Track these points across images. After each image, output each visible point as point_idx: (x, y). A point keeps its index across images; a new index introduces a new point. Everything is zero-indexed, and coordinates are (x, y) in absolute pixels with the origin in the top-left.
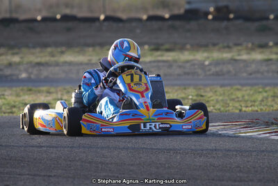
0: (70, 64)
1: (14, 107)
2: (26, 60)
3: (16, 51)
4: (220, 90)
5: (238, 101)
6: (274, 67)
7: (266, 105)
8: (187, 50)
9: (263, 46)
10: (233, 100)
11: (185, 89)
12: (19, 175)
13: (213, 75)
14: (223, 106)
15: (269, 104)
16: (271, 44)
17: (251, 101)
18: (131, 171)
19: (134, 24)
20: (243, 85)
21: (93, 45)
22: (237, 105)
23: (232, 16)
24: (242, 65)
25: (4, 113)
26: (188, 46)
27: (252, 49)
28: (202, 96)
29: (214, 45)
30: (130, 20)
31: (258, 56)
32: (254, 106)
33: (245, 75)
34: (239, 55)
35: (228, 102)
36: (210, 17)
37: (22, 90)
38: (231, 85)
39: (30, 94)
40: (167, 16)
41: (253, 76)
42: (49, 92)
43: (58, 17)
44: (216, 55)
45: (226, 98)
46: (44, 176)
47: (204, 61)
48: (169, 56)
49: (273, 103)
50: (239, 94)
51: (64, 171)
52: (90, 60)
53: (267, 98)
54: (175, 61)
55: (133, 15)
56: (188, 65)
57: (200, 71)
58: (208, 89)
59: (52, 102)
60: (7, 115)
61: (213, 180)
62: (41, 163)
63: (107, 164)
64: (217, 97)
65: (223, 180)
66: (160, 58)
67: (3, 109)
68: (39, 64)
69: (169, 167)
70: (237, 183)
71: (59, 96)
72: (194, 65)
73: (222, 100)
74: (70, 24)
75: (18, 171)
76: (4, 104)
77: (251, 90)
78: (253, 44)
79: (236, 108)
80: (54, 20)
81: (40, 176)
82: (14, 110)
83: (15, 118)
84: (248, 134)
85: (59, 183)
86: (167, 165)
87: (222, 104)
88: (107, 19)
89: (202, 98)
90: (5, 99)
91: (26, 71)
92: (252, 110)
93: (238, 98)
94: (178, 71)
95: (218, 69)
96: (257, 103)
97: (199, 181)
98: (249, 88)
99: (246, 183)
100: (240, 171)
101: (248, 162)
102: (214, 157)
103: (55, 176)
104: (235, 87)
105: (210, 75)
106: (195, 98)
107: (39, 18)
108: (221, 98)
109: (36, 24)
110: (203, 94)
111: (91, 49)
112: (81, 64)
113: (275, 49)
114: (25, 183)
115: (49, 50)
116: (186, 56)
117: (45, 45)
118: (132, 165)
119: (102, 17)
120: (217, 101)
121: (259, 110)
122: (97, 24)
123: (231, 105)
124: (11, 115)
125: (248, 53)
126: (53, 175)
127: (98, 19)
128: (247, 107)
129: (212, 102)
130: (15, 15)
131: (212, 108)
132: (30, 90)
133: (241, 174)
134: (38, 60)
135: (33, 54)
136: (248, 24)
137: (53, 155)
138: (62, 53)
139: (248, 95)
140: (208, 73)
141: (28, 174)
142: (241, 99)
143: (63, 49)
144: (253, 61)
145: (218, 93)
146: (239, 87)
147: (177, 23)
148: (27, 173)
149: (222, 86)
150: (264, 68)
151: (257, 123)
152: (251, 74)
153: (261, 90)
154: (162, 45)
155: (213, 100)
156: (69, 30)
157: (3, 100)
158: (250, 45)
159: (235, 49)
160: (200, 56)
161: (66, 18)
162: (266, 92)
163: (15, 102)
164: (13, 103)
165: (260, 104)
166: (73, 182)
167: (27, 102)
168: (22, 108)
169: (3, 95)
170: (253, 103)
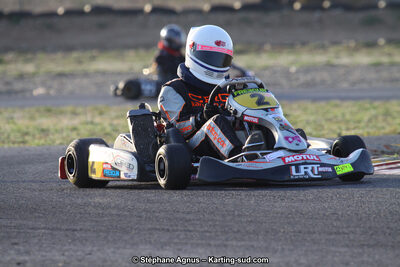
0: (103, 73)
1: (27, 134)
2: (43, 70)
3: (29, 56)
4: (311, 106)
5: (338, 122)
6: (385, 74)
7: (375, 126)
8: (265, 51)
9: (371, 45)
10: (330, 120)
13: (302, 86)
14: (316, 129)
15: (380, 125)
16: (382, 41)
17: (355, 122)
18: (187, 221)
19: (192, 17)
20: (343, 99)
21: (135, 47)
22: (335, 127)
23: (327, 4)
24: (341, 71)
25: (14, 143)
27: (356, 49)
29: (304, 44)
30: (187, 12)
31: (364, 58)
32: (357, 128)
33: (345, 85)
34: (337, 57)
35: (323, 123)
36: (297, 6)
37: (38, 111)
39: (49, 117)
40: (237, 5)
41: (357, 87)
42: (75, 114)
43: (87, 8)
44: (307, 58)
46: (67, 230)
47: (289, 67)
49: (384, 124)
50: (338, 112)
51: (94, 223)
52: (131, 69)
53: (376, 117)
55: (191, 5)
56: (267, 73)
57: (284, 82)
58: (295, 106)
59: (80, 127)
60: (16, 145)
61: (300, 232)
62: (62, 212)
63: (154, 212)
64: (308, 117)
67: (12, 137)
68: (61, 75)
69: (239, 215)
70: (332, 237)
71: (89, 119)
72: (275, 72)
73: (315, 122)
74: (103, 19)
75: (30, 223)
76: (13, 131)
77: (354, 106)
78: (357, 42)
79: (333, 131)
80: (81, 13)
81: (60, 230)
82: (27, 138)
83: (27, 150)
85: (86, 240)
86: (236, 213)
87: (314, 126)
88: (155, 10)
90: (15, 123)
91: (43, 84)
93: (336, 117)
95: (309, 77)
96: (362, 124)
97: (281, 234)
98: (351, 103)
99: (346, 236)
100: (338, 219)
103: (81, 230)
105: (298, 87)
107: (61, 11)
108: (312, 118)
109: (56, 20)
111: (131, 54)
113: (387, 49)
114: (40, 240)
115: (75, 55)
116: (263, 60)
117: (69, 49)
118: (188, 213)
119: (148, 8)
120: (308, 123)
122: (140, 18)
123: (326, 127)
124: (22, 145)
125: (350, 55)
126: (78, 228)
127: (140, 11)
128: (348, 129)
129: (300, 124)
130: (27, 8)
132: (49, 111)
133: (339, 223)
134: (60, 69)
135: (53, 61)
136: (351, 16)
137: (79, 201)
138: (93, 58)
139: (351, 113)
140: (295, 83)
141: (44, 228)
142: (340, 118)
143: (95, 53)
144: (357, 67)
145: (309, 111)
146: (338, 102)
147: (252, 15)
148: (42, 226)
150: (372, 75)
152: (354, 84)
153: (368, 106)
156: (102, 26)
157: (12, 126)
158: (352, 44)
159: (333, 50)
161: (98, 10)
162: (375, 108)
163: (27, 128)
164: (25, 130)
165: (367, 126)
166: (106, 238)
167: (45, 127)
168: (38, 136)
169: (12, 118)
170: (357, 125)
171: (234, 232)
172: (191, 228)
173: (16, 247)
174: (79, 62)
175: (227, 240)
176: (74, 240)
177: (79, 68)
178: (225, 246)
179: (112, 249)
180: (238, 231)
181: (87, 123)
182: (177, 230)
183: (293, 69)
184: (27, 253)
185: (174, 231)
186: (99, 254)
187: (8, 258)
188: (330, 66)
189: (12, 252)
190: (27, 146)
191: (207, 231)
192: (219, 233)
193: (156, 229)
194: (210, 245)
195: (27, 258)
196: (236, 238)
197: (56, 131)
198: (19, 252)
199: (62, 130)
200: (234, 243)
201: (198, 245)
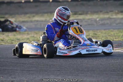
0: (37, 21)
1: (13, 40)
2: (18, 20)
3: (13, 16)
4: (104, 31)
5: (112, 36)
8: (89, 14)
9: (122, 12)
10: (110, 36)
11: (88, 31)
12: (16, 70)
13: (101, 25)
14: (105, 39)
17: (118, 36)
19: (65, 3)
20: (114, 29)
21: (47, 13)
22: (111, 38)
25: (9, 43)
26: (89, 12)
27: (118, 13)
28: (96, 34)
29: (101, 11)
31: (120, 16)
32: (119, 38)
34: (112, 16)
35: (108, 37)
37: (16, 33)
38: (109, 29)
39: (20, 35)
41: (118, 25)
42: (28, 34)
43: (32, 0)
44: (102, 16)
45: (107, 35)
46: (27, 70)
47: (96, 19)
48: (81, 17)
50: (112, 33)
51: (36, 68)
52: (46, 20)
54: (84, 19)
56: (89, 21)
57: (95, 23)
58: (98, 31)
59: (30, 38)
60: (10, 44)
61: (102, 71)
63: (55, 65)
64: (103, 35)
65: (106, 71)
66: (77, 18)
67: (8, 41)
68: (23, 22)
69: (82, 66)
70: (112, 72)
71: (33, 35)
72: (92, 21)
73: (105, 36)
74: (37, 4)
75: (15, 68)
76: (8, 39)
77: (117, 31)
78: (118, 11)
80: (30, 2)
81: (25, 70)
82: (13, 42)
84: (117, 51)
85: (33, 74)
86: (81, 65)
87: (105, 37)
88: (53, 1)
89: (96, 35)
90: (9, 37)
92: (118, 40)
93: (112, 35)
94: (85, 23)
95: (103, 22)
96: (120, 37)
97: (95, 72)
98: (116, 30)
99: (116, 72)
101: (117, 63)
102: (102, 61)
103: (32, 70)
104: (110, 30)
105: (99, 25)
106: (93, 35)
107: (23, 1)
108: (104, 35)
109: (22, 4)
110: (96, 33)
111: (46, 15)
112: (42, 21)
114: (19, 74)
115: (28, 15)
116: (88, 17)
117: (26, 13)
118: (66, 65)
119: (51, 0)
120: (103, 36)
121: (121, 40)
122: (49, 3)
123: (109, 38)
124: (11, 44)
125: (116, 15)
127: (49, 1)
128: (116, 39)
129: (100, 37)
131: (100, 39)
132: (20, 33)
133: (114, 68)
134: (23, 20)
135: (21, 17)
138: (34, 16)
139: (116, 33)
140: (98, 24)
141: (20, 70)
142: (113, 35)
143: (34, 15)
144: (118, 18)
145: (103, 33)
146: (112, 30)
147: (84, 2)
148: (19, 69)
149: (105, 30)
151: (121, 46)
152: (117, 24)
153: (122, 31)
154: (78, 12)
155: (101, 36)
156: (36, 6)
157: (8, 38)
158: (117, 11)
159: (110, 13)
160: (95, 17)
163: (13, 38)
164: (12, 39)
165: (122, 37)
166: (40, 73)
167: (19, 38)
168: (16, 41)
169: (8, 35)
170: (118, 37)
171: (81, 71)
172: (67, 70)
173: (11, 76)
174: (29, 17)
175: (78, 73)
176: (29, 74)
177: (29, 19)
178: (78, 75)
179: (42, 77)
180: (82, 71)
181: (32, 37)
182: (62, 71)
183: (98, 20)
184: (15, 78)
185: (61, 71)
186: (38, 78)
187: (9, 79)
188: (110, 18)
189: (10, 77)
190: (13, 44)
191: (72, 71)
192: (75, 71)
193: (55, 70)
194: (73, 75)
195: (14, 79)
196: (81, 73)
197: (22, 39)
198: (12, 78)
199: (24, 39)
200: (81, 74)
201: (69, 75)
